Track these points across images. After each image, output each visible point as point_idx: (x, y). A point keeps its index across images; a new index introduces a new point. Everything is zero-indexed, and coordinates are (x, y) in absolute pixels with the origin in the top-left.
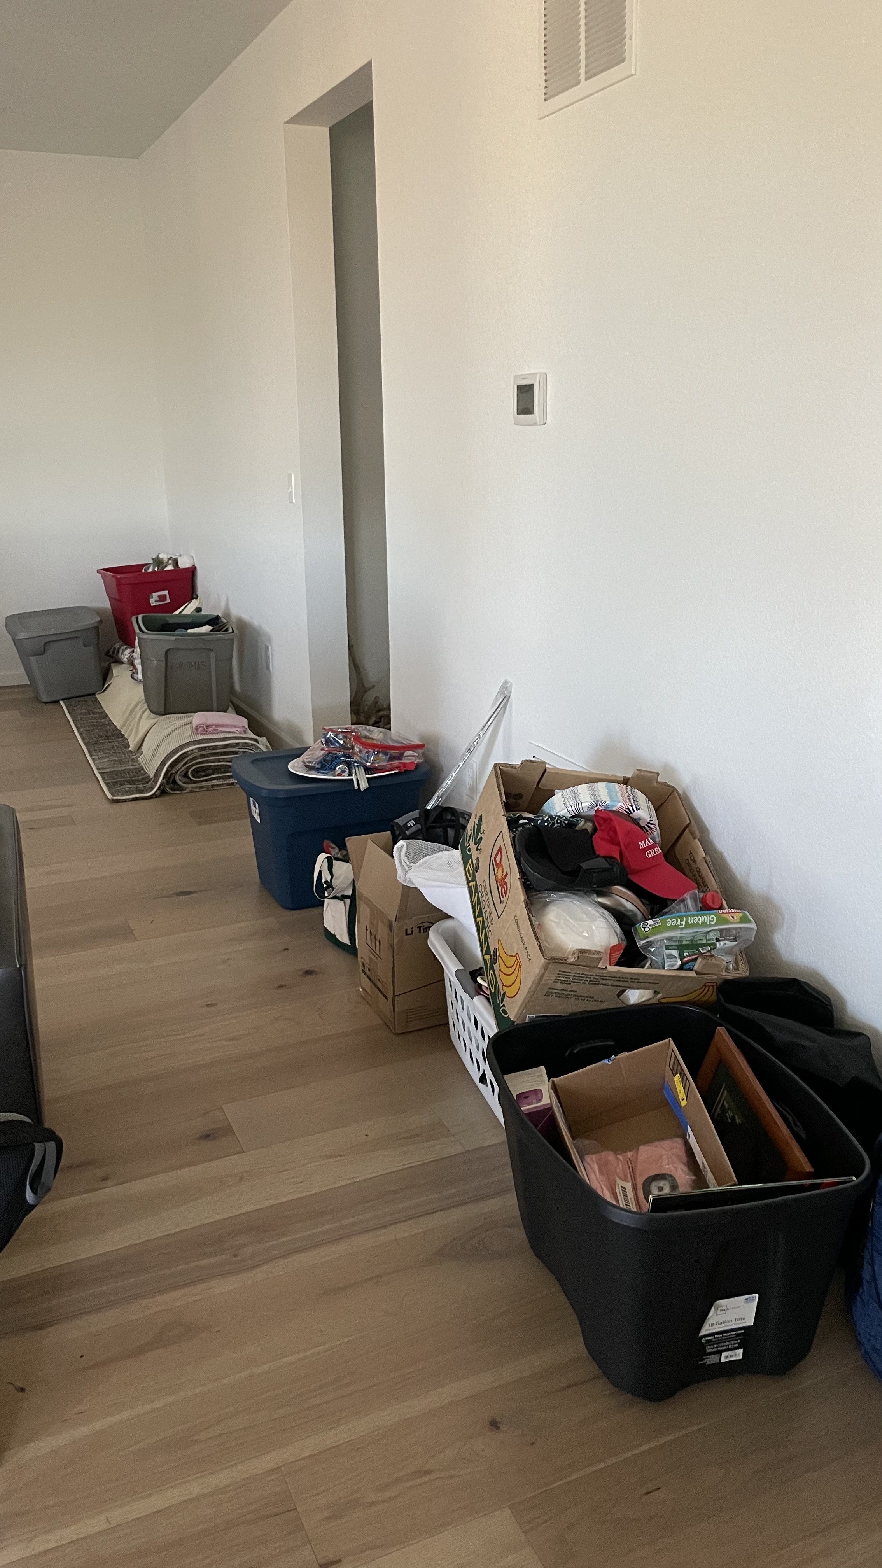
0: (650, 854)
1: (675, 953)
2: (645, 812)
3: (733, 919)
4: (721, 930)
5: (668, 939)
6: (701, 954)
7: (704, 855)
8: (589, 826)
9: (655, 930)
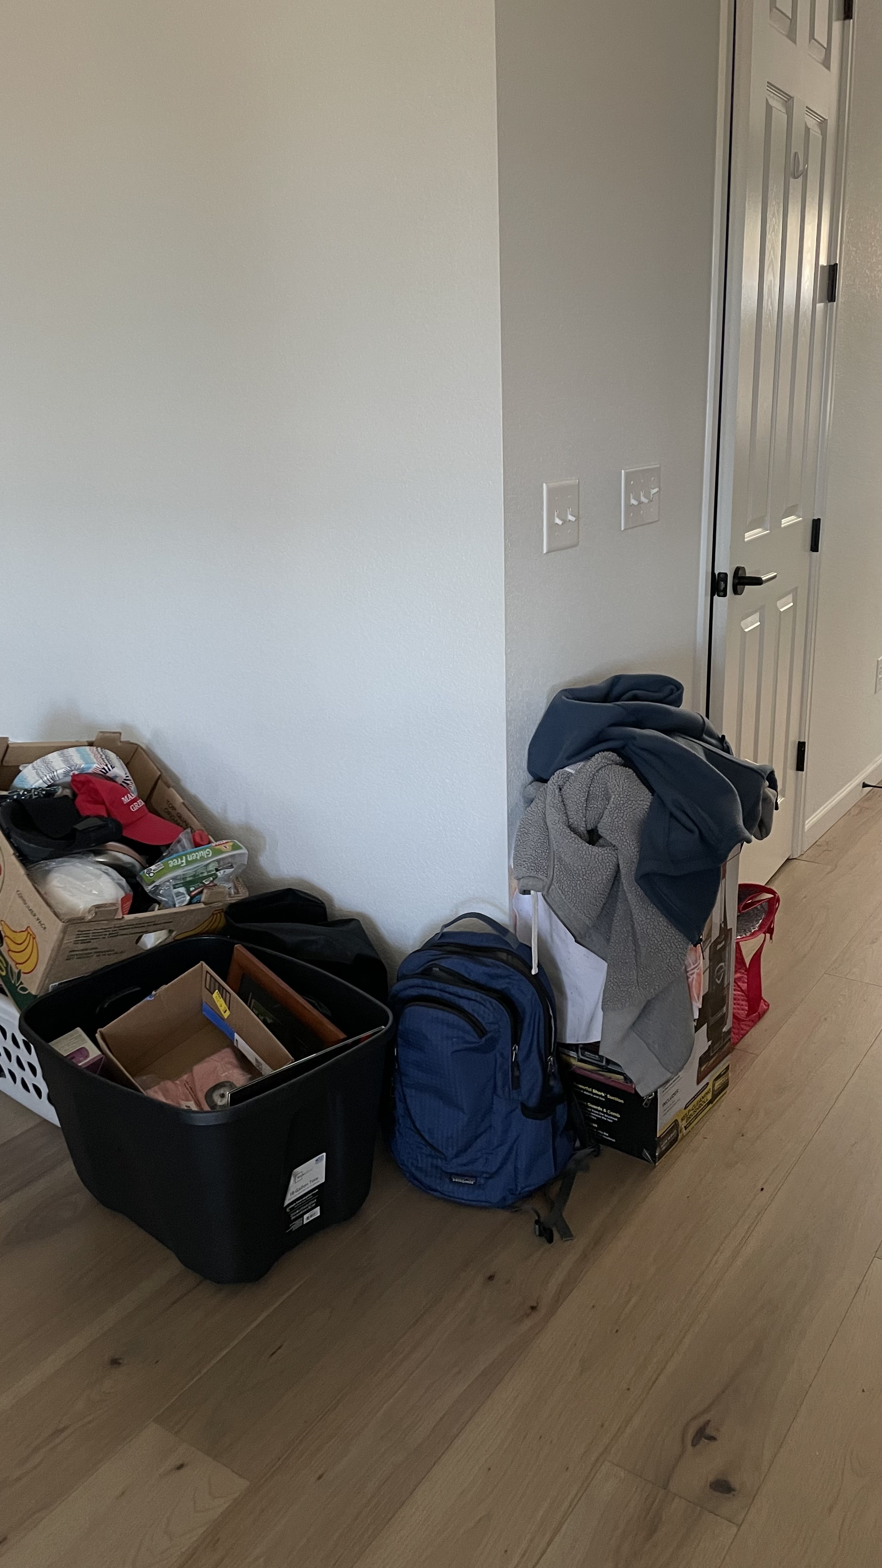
0: (135, 807)
1: (182, 890)
2: (119, 771)
3: (226, 849)
4: (218, 861)
5: (174, 878)
6: (205, 886)
7: (182, 801)
8: (68, 792)
9: (159, 874)
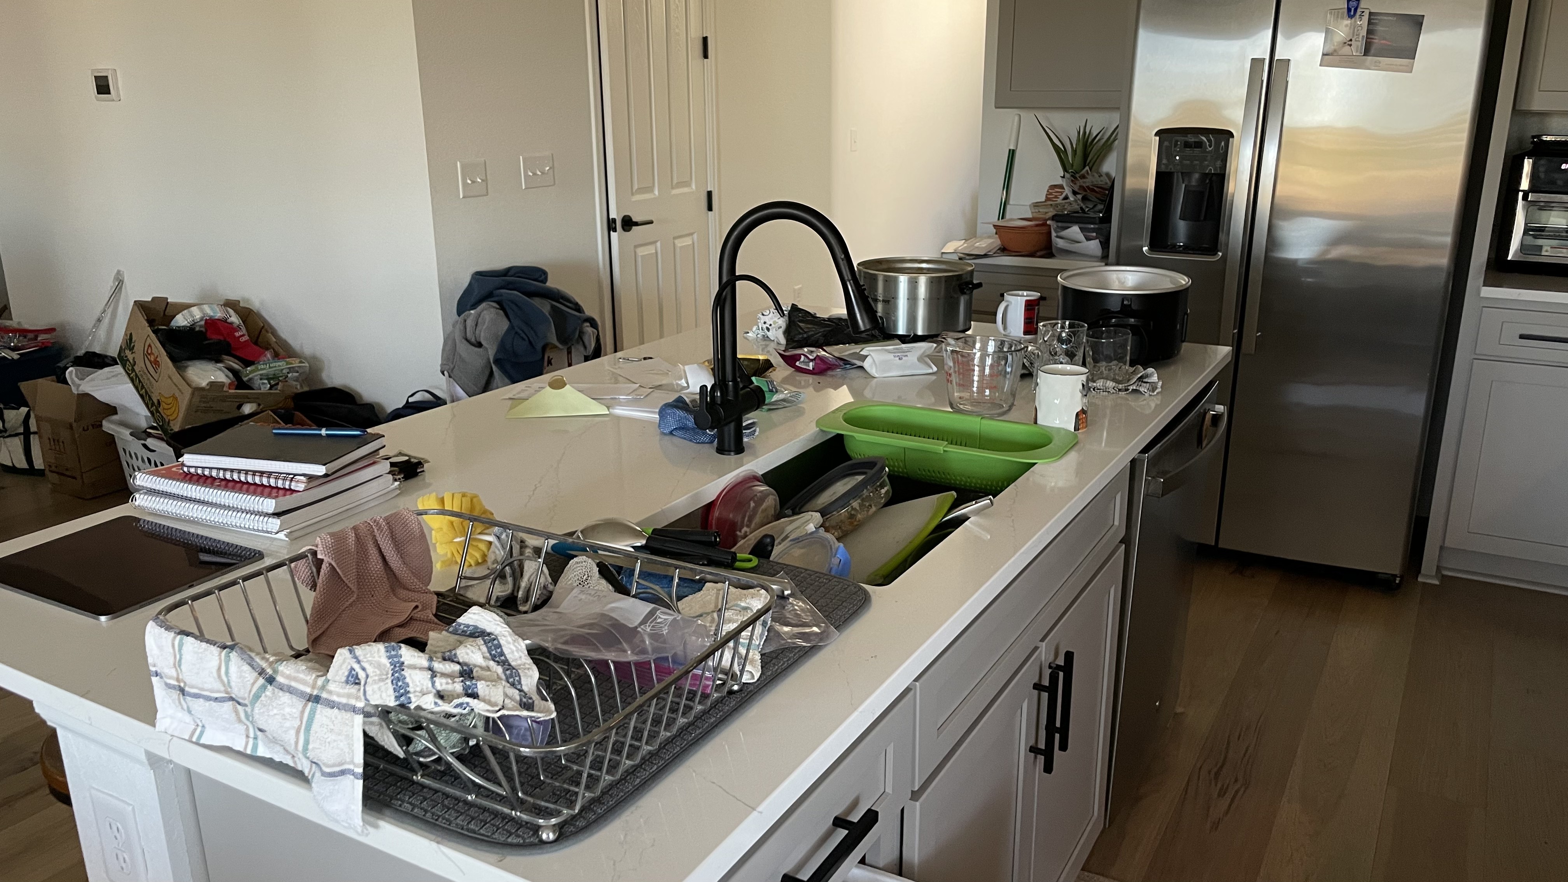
0: (243, 339)
1: (266, 381)
2: (234, 319)
3: (295, 363)
4: (289, 368)
5: (261, 375)
6: (280, 381)
7: (274, 340)
8: (203, 329)
9: (252, 372)
